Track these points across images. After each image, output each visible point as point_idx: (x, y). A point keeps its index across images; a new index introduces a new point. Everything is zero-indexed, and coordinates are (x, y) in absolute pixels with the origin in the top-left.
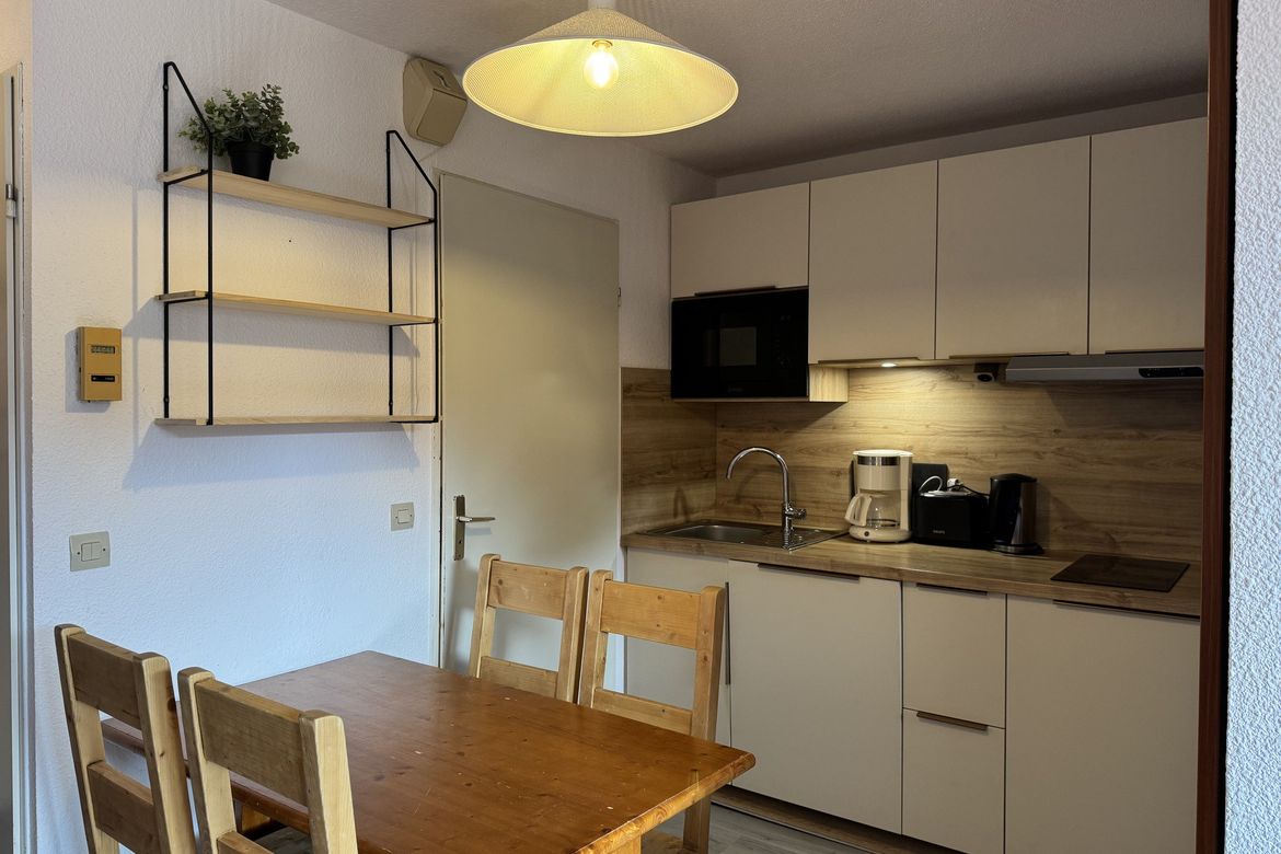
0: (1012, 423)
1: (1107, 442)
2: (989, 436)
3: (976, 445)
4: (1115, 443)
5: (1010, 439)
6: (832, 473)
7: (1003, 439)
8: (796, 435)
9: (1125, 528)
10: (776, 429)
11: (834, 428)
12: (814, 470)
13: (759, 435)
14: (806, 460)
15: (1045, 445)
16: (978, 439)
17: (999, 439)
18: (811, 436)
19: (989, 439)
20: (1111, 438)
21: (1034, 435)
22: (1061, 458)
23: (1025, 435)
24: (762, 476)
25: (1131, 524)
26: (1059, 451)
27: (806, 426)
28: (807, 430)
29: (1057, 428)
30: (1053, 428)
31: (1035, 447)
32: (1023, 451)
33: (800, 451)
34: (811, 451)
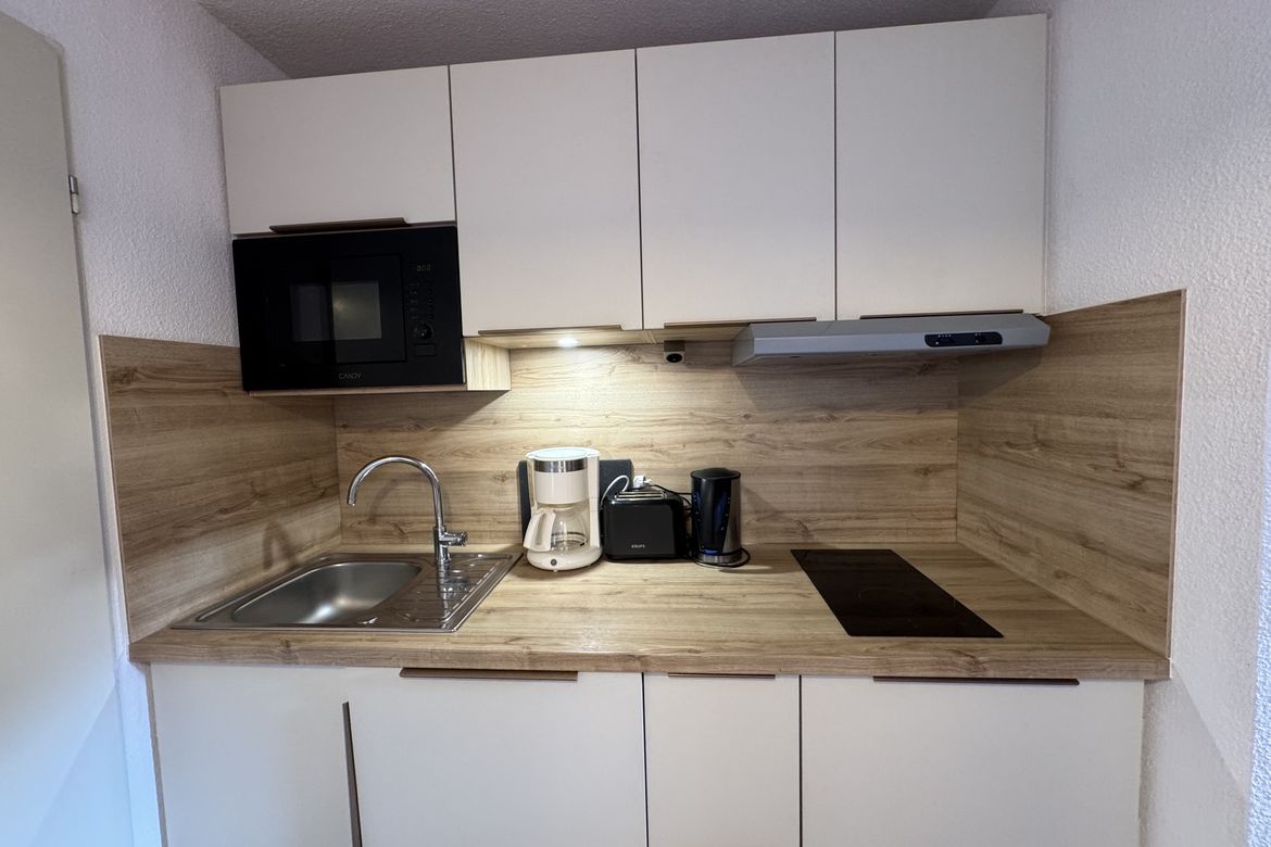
0: (700, 409)
1: (798, 426)
2: (677, 424)
3: (663, 435)
4: (806, 426)
5: (700, 427)
6: (495, 478)
7: (690, 427)
8: (448, 433)
9: (818, 515)
10: (418, 427)
11: (495, 423)
12: (472, 476)
13: (397, 436)
14: (459, 464)
15: (735, 432)
16: (664, 428)
17: (687, 427)
18: (468, 434)
19: (675, 428)
20: (803, 421)
21: (723, 421)
22: (753, 445)
23: (715, 422)
24: (404, 488)
25: (823, 511)
26: (750, 438)
27: (458, 422)
28: (460, 426)
29: (747, 413)
30: (742, 413)
31: (726, 435)
32: (712, 440)
33: (453, 453)
34: (466, 453)
